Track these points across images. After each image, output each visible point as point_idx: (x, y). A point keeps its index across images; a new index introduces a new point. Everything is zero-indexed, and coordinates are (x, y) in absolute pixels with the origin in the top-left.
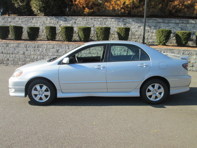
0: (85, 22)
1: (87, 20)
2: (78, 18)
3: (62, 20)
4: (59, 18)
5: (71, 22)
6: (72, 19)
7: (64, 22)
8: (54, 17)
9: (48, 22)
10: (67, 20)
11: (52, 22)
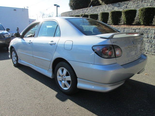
0: (135, 5)
1: (137, 3)
2: (130, 3)
3: (116, 7)
4: (115, 5)
5: (123, 7)
6: (124, 4)
7: (117, 8)
8: (111, 4)
9: (106, 9)
10: (121, 6)
11: (109, 9)
